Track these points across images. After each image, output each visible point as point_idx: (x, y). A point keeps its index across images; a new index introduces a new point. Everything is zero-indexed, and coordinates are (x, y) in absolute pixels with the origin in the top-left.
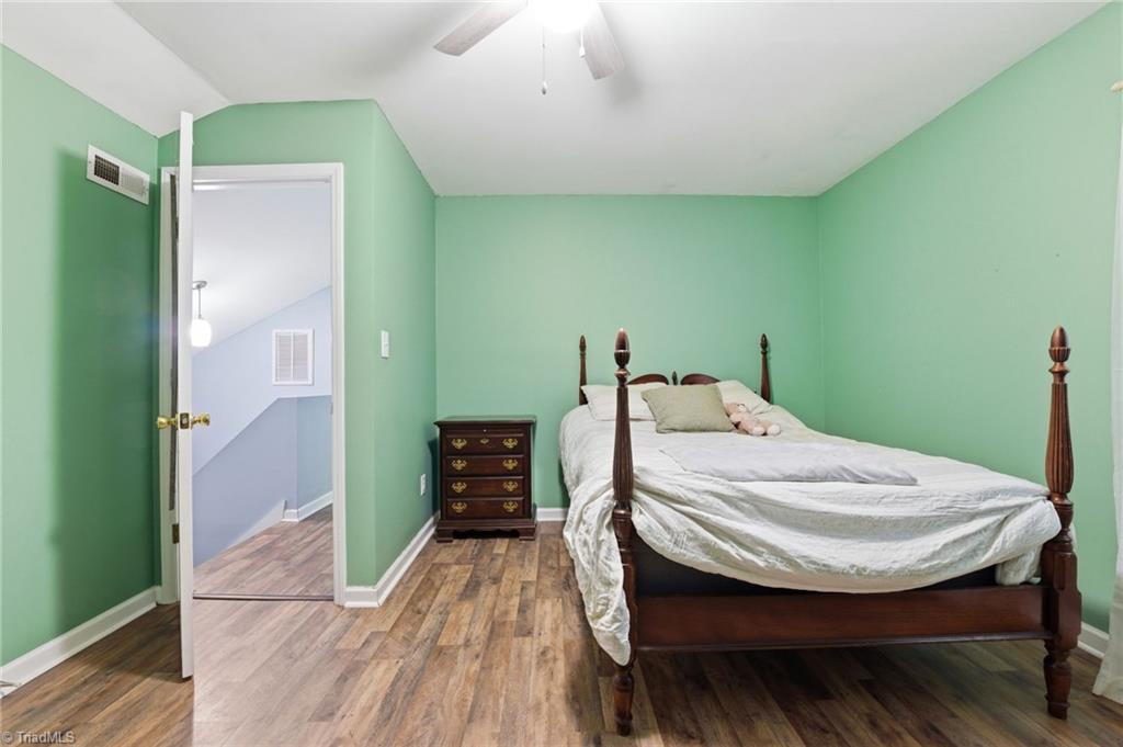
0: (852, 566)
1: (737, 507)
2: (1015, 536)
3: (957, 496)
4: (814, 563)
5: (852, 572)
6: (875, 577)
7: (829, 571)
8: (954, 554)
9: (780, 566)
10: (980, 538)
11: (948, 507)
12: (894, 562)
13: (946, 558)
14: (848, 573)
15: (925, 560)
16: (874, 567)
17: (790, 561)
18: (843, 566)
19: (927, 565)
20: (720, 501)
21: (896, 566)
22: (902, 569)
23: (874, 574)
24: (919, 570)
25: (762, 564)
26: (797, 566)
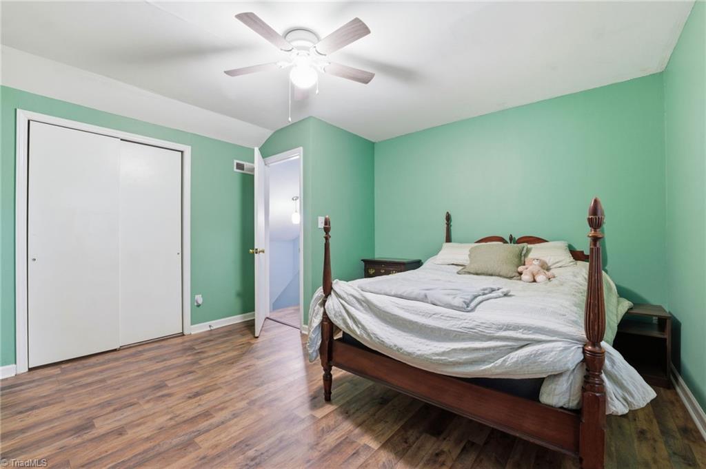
0: (395, 346)
1: (361, 305)
2: (515, 359)
3: (482, 323)
4: (378, 339)
5: (395, 349)
6: (405, 355)
7: (383, 345)
8: (459, 357)
9: (365, 336)
10: (487, 353)
11: (471, 328)
12: (419, 350)
13: (453, 357)
14: (392, 349)
15: (438, 355)
16: (406, 350)
17: (368, 335)
18: (391, 344)
19: (438, 358)
20: (354, 300)
21: (419, 353)
22: (421, 356)
23: (405, 353)
24: (431, 359)
25: (359, 333)
26: (371, 338)
